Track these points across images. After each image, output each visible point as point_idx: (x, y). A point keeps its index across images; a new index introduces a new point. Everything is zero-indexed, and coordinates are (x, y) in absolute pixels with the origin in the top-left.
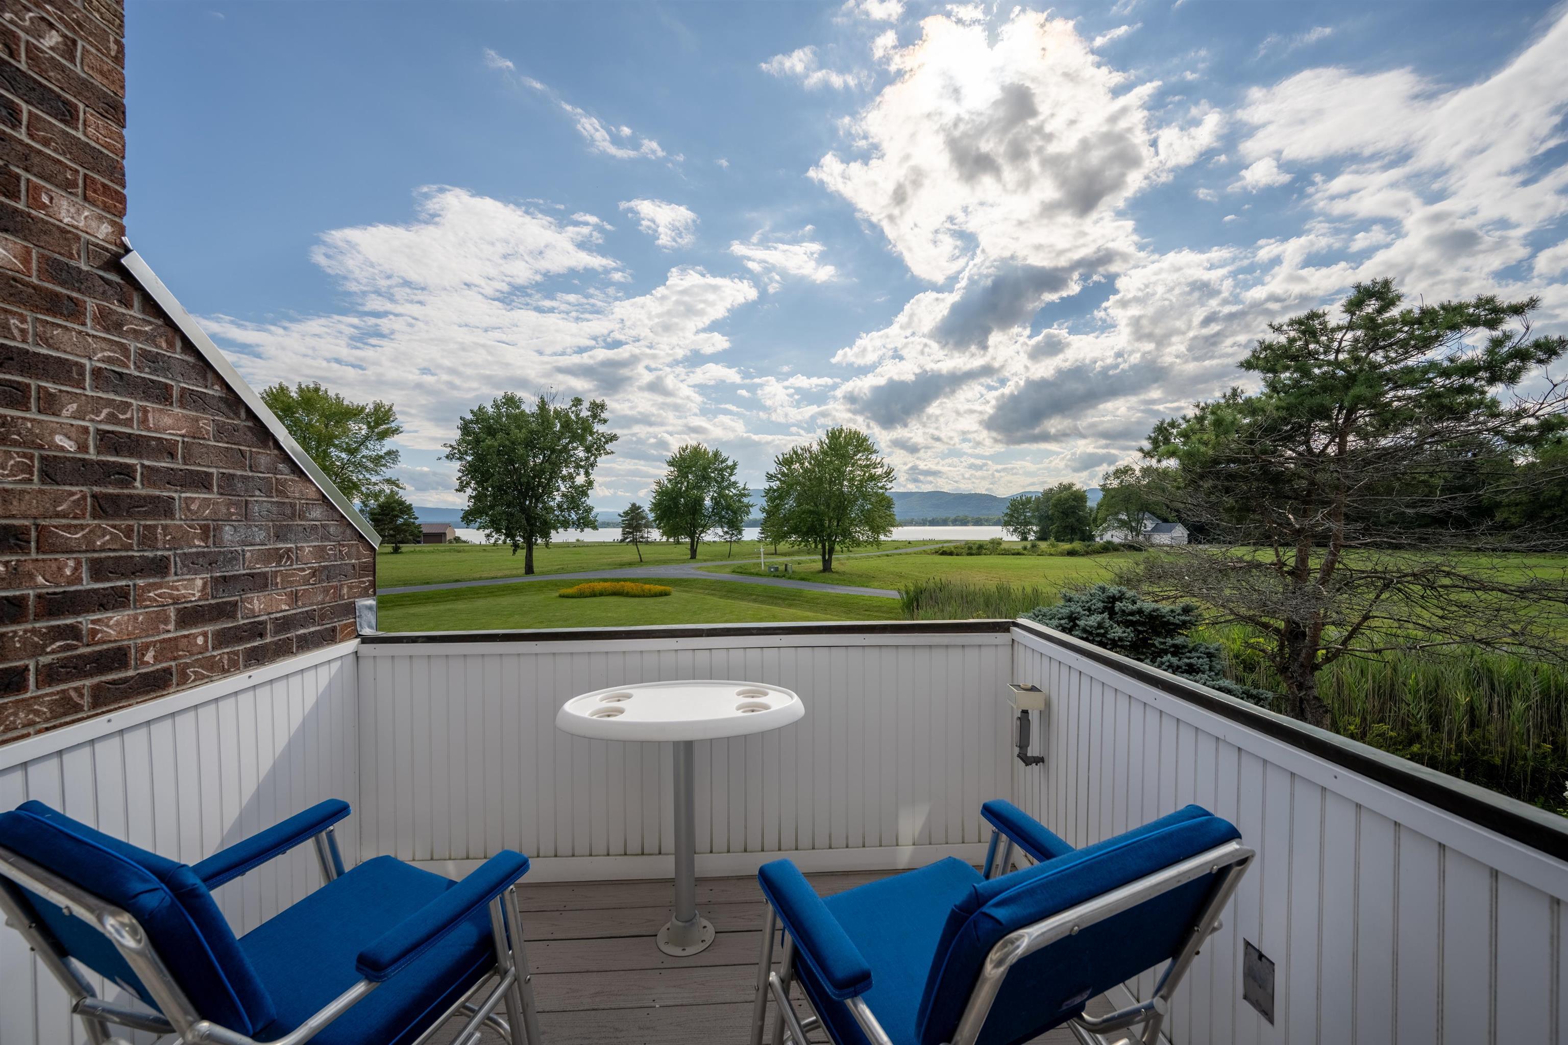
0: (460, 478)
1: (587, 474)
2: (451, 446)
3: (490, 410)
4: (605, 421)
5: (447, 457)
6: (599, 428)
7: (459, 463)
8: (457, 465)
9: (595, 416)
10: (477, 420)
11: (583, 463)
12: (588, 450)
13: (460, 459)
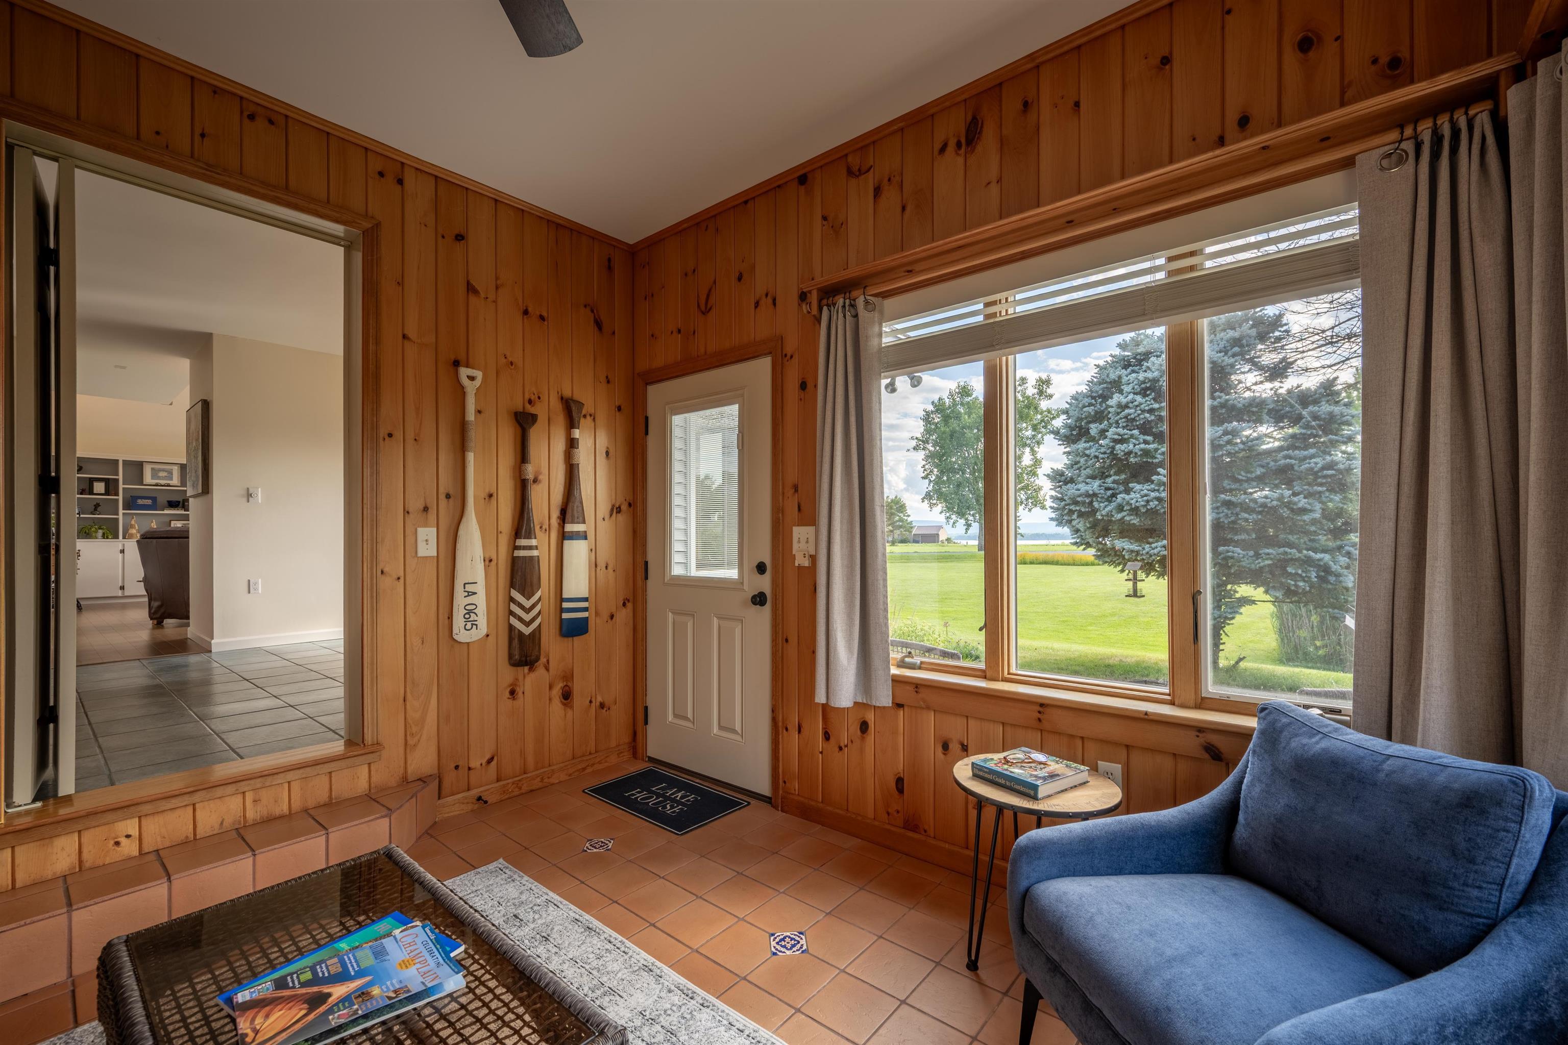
0: (924, 466)
1: (1033, 452)
2: (917, 438)
3: (947, 402)
4: (1051, 396)
5: (914, 448)
6: (1044, 405)
7: (923, 452)
8: (921, 454)
9: (1041, 393)
10: (937, 410)
11: (1028, 442)
12: (1035, 428)
13: (924, 449)
